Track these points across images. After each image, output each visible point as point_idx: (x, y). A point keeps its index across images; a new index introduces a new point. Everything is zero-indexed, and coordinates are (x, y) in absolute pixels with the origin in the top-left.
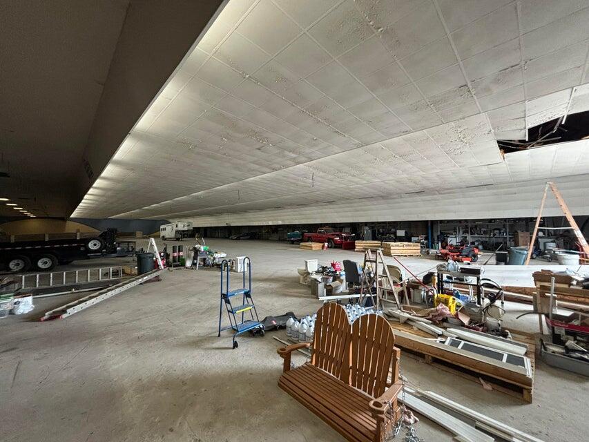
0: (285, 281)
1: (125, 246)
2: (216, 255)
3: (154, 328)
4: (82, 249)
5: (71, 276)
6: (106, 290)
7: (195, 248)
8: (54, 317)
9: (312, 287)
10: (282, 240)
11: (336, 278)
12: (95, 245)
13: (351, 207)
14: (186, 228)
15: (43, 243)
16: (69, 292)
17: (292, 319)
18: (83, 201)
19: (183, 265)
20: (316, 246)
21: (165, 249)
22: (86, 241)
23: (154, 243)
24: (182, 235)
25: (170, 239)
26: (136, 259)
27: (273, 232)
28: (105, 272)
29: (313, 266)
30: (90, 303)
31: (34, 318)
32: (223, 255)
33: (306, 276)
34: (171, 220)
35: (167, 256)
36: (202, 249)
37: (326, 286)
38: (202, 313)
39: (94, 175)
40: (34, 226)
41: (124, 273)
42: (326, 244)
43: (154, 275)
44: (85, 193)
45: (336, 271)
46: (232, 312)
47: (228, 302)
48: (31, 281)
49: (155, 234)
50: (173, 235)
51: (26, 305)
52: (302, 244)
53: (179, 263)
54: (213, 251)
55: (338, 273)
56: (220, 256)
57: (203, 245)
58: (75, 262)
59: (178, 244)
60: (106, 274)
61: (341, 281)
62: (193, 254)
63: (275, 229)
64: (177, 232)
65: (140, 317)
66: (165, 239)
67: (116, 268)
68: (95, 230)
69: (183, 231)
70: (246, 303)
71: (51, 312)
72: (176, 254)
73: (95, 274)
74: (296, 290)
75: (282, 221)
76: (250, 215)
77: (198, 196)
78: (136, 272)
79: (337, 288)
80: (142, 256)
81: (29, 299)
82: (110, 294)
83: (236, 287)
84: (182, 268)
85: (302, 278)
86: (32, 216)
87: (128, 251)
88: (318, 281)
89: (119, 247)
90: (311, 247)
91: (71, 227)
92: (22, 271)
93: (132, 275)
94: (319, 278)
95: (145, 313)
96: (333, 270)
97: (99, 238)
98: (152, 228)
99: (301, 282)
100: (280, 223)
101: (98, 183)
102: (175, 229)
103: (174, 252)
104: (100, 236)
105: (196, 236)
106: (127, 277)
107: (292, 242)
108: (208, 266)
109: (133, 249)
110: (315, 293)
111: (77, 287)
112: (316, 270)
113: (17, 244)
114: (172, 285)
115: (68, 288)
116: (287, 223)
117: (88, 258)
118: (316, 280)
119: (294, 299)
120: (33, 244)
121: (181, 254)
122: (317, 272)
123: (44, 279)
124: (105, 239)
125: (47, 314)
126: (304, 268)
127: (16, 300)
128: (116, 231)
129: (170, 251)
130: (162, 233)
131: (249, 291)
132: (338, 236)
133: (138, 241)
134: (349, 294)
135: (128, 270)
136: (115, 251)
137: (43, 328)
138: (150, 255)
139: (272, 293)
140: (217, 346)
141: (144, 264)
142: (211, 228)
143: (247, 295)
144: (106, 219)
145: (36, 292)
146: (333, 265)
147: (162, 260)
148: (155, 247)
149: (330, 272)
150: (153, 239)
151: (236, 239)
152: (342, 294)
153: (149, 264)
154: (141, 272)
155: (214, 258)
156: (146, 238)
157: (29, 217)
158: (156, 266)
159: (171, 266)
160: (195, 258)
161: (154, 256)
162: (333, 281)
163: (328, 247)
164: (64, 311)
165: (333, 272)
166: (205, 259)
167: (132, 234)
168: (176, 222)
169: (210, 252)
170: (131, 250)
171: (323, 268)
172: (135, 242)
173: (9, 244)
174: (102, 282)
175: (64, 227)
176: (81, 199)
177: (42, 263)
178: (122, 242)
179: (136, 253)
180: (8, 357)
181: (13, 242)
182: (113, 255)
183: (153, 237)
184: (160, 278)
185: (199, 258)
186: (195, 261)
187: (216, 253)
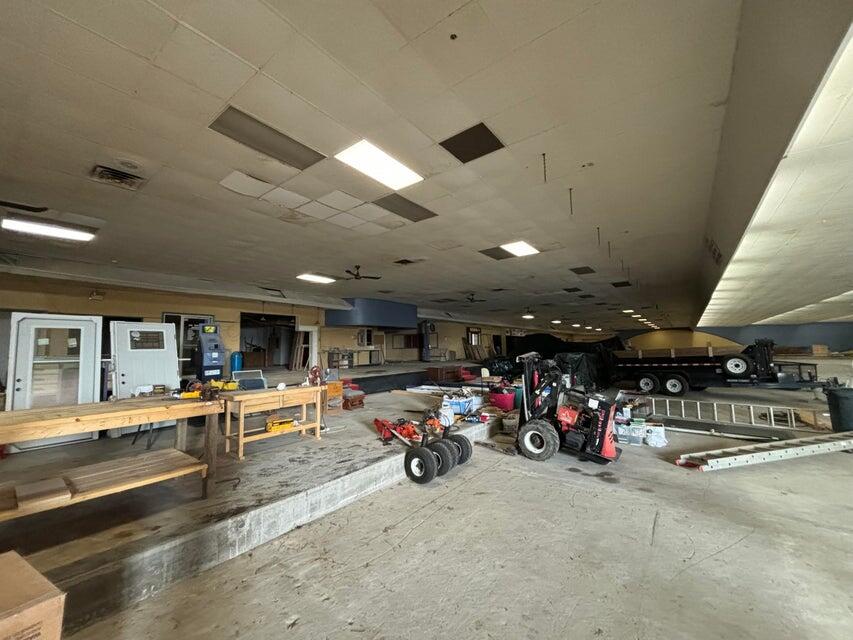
1: (793, 370)
4: (718, 371)
5: (707, 408)
6: (767, 445)
8: (692, 465)
12: (737, 366)
15: (669, 360)
16: (708, 433)
22: (722, 359)
26: (824, 397)
28: (760, 412)
30: (742, 460)
31: (670, 457)
39: (722, 260)
40: (659, 341)
41: (798, 419)
48: (661, 405)
51: (659, 437)
58: (709, 389)
60: (764, 417)
67: (782, 408)
68: (734, 344)
71: (687, 456)
73: (743, 413)
78: (829, 424)
80: (841, 394)
81: (661, 430)
82: (777, 455)
86: (656, 327)
87: (802, 381)
89: (780, 371)
91: (700, 340)
92: (651, 392)
93: (821, 430)
97: (742, 355)
104: (745, 352)
106: (809, 429)
109: (813, 378)
111: (719, 428)
113: (645, 360)
115: (707, 427)
117: (729, 385)
120: (660, 360)
123: (675, 406)
124: (753, 358)
125: (682, 456)
127: (648, 428)
128: (773, 344)
133: (821, 363)
135: (807, 416)
136: (774, 379)
137: (681, 475)
144: (750, 326)
145: (668, 423)
154: (843, 427)
156: (838, 358)
157: (654, 330)
164: (703, 461)
167: (804, 350)
170: (807, 378)
172: (815, 365)
173: (636, 360)
174: (755, 429)
175: (691, 338)
176: (708, 299)
177: (671, 385)
178: (787, 364)
179: (822, 385)
180: (645, 499)
181: (640, 357)
182: (772, 385)
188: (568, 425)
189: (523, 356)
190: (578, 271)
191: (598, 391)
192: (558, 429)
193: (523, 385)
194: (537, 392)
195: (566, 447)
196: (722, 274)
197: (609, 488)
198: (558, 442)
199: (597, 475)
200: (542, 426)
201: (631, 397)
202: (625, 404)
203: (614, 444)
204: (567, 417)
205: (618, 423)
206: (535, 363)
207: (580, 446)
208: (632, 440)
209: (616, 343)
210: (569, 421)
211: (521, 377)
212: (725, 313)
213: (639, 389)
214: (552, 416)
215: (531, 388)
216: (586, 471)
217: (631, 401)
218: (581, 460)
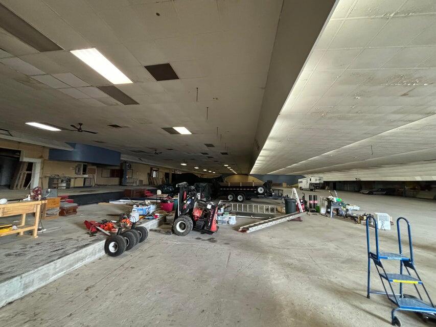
1: (277, 192)
2: (348, 207)
3: (300, 260)
4: (255, 192)
5: (251, 207)
6: (268, 220)
7: (328, 199)
8: (244, 231)
12: (261, 190)
14: (318, 182)
15: (239, 187)
16: (250, 217)
18: (255, 164)
19: (318, 211)
21: (304, 197)
22: (257, 187)
23: (296, 192)
24: (315, 187)
25: (306, 190)
26: (284, 202)
27: (423, 190)
28: (266, 208)
30: (260, 227)
31: (236, 228)
32: (357, 208)
34: (305, 176)
35: (305, 203)
36: (335, 200)
38: (343, 262)
39: (259, 148)
40: (237, 179)
41: (277, 210)
43: (297, 216)
44: (256, 159)
46: (385, 277)
48: (235, 206)
49: (295, 185)
50: (307, 186)
51: (233, 220)
53: (315, 209)
54: (345, 203)
56: (353, 208)
57: (336, 197)
58: (252, 199)
59: (313, 194)
60: (267, 210)
62: (326, 203)
64: (311, 184)
65: (289, 247)
66: (303, 190)
67: (273, 206)
68: (261, 181)
69: (316, 184)
71: (243, 227)
72: (312, 202)
73: (262, 209)
78: (284, 211)
80: (289, 201)
81: (234, 217)
82: (270, 224)
84: (318, 214)
86: (236, 173)
89: (273, 192)
91: (251, 179)
92: (232, 201)
93: (282, 213)
95: (292, 245)
97: (263, 186)
98: (293, 181)
101: (262, 153)
102: (309, 182)
103: (310, 200)
105: (327, 188)
106: (279, 214)
108: (341, 215)
109: (282, 195)
111: (254, 215)
113: (231, 187)
114: (312, 227)
115: (249, 215)
117: (258, 198)
120: (236, 187)
121: (316, 202)
123: (240, 206)
124: (266, 187)
125: (241, 228)
127: (230, 216)
128: (272, 182)
129: (307, 199)
130: (300, 185)
131: (411, 260)
133: (284, 190)
135: (279, 209)
136: (271, 195)
137: (240, 235)
138: (294, 201)
141: (289, 207)
142: (340, 182)
143: (408, 263)
144: (266, 175)
145: (237, 214)
147: (302, 205)
148: (297, 195)
150: (295, 189)
151: (368, 194)
153: (293, 208)
154: (288, 212)
156: (289, 187)
158: (297, 209)
159: (308, 211)
160: (329, 207)
161: (296, 201)
164: (248, 229)
166: (337, 210)
167: (280, 185)
168: (309, 177)
169: (342, 204)
170: (280, 195)
172: (282, 190)
173: (227, 187)
174: (265, 215)
175: (248, 179)
176: (254, 163)
177: (240, 198)
178: (275, 190)
179: (284, 197)
180: (226, 247)
181: (229, 186)
182: (271, 197)
183: (294, 187)
184: (301, 219)
185: (332, 207)
186: (329, 210)
187: (349, 205)
188: (197, 217)
189: (180, 184)
190: (208, 145)
191: (211, 200)
192: (193, 219)
193: (178, 198)
194: (185, 202)
195: (196, 228)
196: (259, 154)
197: (213, 245)
198: (192, 226)
199: (208, 240)
200: (186, 218)
201: (224, 203)
202: (222, 206)
203: (216, 225)
204: (197, 213)
205: (218, 215)
206: (185, 188)
207: (202, 226)
208: (223, 222)
209: (220, 179)
210: (198, 215)
211: (177, 195)
212: (259, 169)
213: (228, 199)
214: (191, 214)
215: (182, 200)
216: (204, 238)
217: (224, 205)
218: (202, 233)
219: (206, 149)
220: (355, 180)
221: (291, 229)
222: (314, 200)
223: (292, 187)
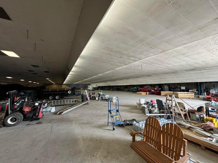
0: (131, 107)
3: (87, 120)
4: (66, 93)
5: (64, 101)
6: (73, 106)
7: (99, 93)
8: (60, 114)
9: (143, 110)
10: (129, 91)
11: (153, 107)
12: (70, 92)
13: (158, 77)
14: (96, 87)
15: (57, 91)
17: (135, 122)
18: (67, 79)
19: (95, 99)
20: (143, 93)
21: (90, 93)
22: (67, 91)
23: (86, 92)
24: (95, 89)
26: (81, 97)
27: (126, 88)
28: (72, 101)
29: (143, 101)
30: (69, 110)
31: (55, 113)
32: (108, 96)
33: (140, 105)
34: (91, 84)
35: (90, 96)
36: (101, 94)
37: (149, 110)
38: (102, 116)
39: (69, 70)
40: (55, 87)
41: (77, 101)
42: (148, 93)
43: (86, 102)
44: (67, 76)
45: (153, 104)
46: (112, 117)
47: (111, 113)
48: (54, 102)
50: (92, 89)
51: (53, 110)
52: (137, 92)
53: (94, 98)
54: (105, 94)
55: (154, 104)
56: (107, 96)
57: (101, 92)
58: (65, 97)
59: (93, 92)
60: (73, 101)
61: (155, 108)
62: (98, 95)
63: (126, 87)
64: (93, 88)
65: (83, 116)
66: (90, 90)
67: (76, 99)
68: (70, 88)
69: (95, 88)
70: (117, 114)
71: (59, 112)
72: (93, 95)
73: (70, 101)
74: (136, 111)
75: (129, 83)
76: (117, 82)
77: (99, 76)
78: (81, 101)
79: (153, 111)
80: (83, 96)
81: (54, 108)
83: (113, 108)
84: (95, 100)
85: (138, 106)
86: (54, 83)
88: (145, 107)
90: (141, 94)
91: (64, 87)
92: (52, 99)
93: (80, 102)
94: (146, 106)
96: (151, 103)
98: (85, 87)
99: (138, 107)
100: (128, 84)
101: (71, 73)
102: (92, 87)
103: (92, 95)
104: (71, 89)
105: (99, 89)
107: (133, 92)
109: (80, 93)
110: (144, 112)
111: (65, 105)
112: (144, 103)
113: (51, 92)
114: (92, 106)
115: (63, 105)
116: (131, 84)
117: (68, 96)
118: (144, 107)
119: (136, 114)
120: (55, 92)
121: (95, 95)
122: (145, 104)
123: (57, 102)
124: (72, 90)
125: (58, 112)
126: (139, 102)
127: (51, 108)
128: (75, 88)
129: (91, 94)
130: (89, 88)
131: (118, 110)
132: (153, 89)
133: (82, 91)
134: (159, 113)
135: (79, 100)
136: (75, 94)
137: (58, 116)
138: (85, 96)
139: (126, 111)
140: (107, 129)
141: (84, 99)
143: (117, 111)
144: (73, 84)
145: (56, 106)
146: (152, 101)
148: (87, 93)
149: (150, 104)
150: (86, 90)
151: (112, 90)
152: (156, 113)
153: (85, 99)
154: (83, 101)
155: (105, 97)
156: (84, 90)
157: (54, 84)
158: (87, 99)
159: (91, 99)
160: (99, 97)
161: (86, 96)
162: (152, 108)
163: (149, 94)
164: (62, 112)
165: (151, 104)
166: (102, 97)
167: (80, 89)
168: (92, 84)
171: (147, 102)
173: (49, 92)
174: (72, 104)
175: (62, 86)
177: (57, 97)
178: (77, 91)
180: (49, 124)
181: (50, 91)
182: (75, 95)
183: (86, 89)
184: (88, 103)
185: (100, 97)
186: (99, 98)
187: (106, 95)
188: (27, 112)
189: (10, 92)
190: (34, 66)
191: (38, 101)
192: (23, 114)
193: (8, 103)
194: (15, 104)
195: (26, 118)
197: (40, 125)
198: (23, 118)
199: (36, 123)
200: (17, 114)
201: (47, 101)
202: (45, 103)
203: (42, 114)
204: (27, 109)
205: (43, 108)
206: (15, 94)
207: (31, 117)
208: (46, 112)
209: (43, 87)
210: (28, 111)
211: (8, 100)
212: (68, 81)
213: (49, 99)
214: (21, 111)
215: (13, 103)
216: (33, 124)
217: (47, 102)
218: (30, 121)
219: (33, 68)
220: (108, 85)
221: (84, 108)
222: (94, 94)
223: (85, 90)
